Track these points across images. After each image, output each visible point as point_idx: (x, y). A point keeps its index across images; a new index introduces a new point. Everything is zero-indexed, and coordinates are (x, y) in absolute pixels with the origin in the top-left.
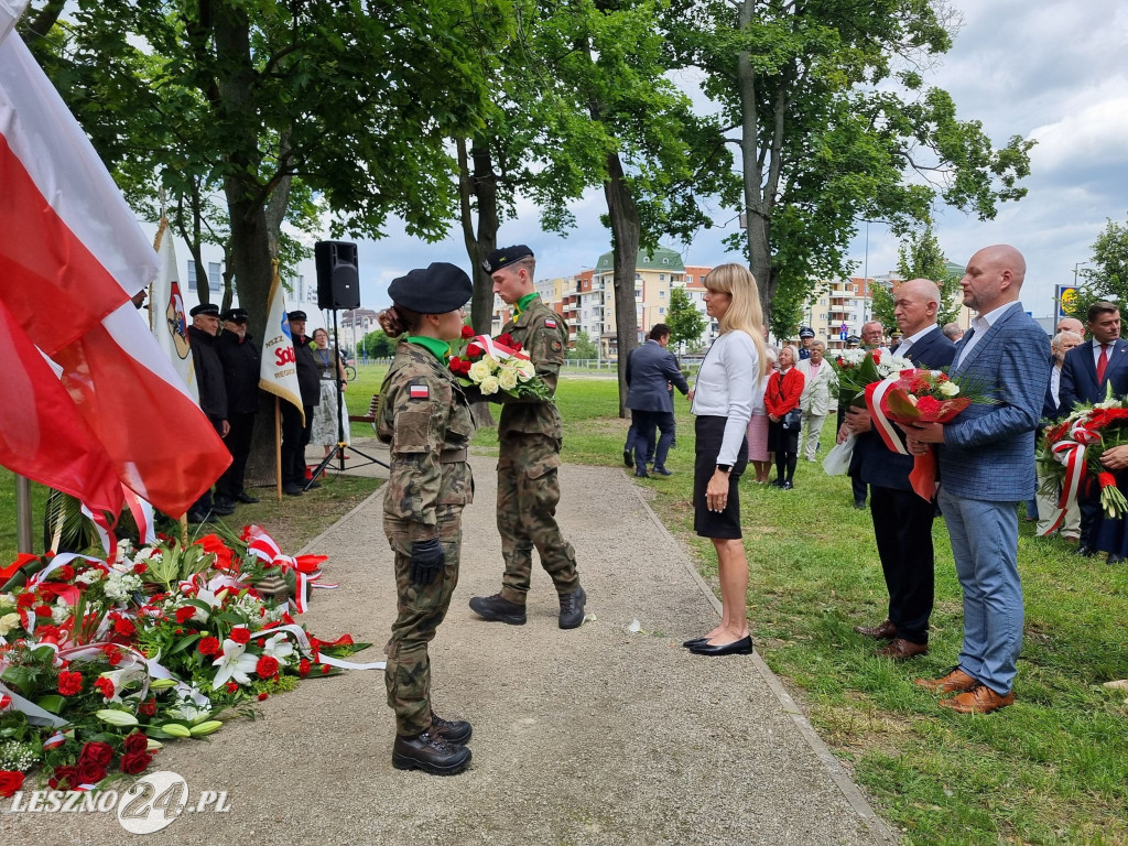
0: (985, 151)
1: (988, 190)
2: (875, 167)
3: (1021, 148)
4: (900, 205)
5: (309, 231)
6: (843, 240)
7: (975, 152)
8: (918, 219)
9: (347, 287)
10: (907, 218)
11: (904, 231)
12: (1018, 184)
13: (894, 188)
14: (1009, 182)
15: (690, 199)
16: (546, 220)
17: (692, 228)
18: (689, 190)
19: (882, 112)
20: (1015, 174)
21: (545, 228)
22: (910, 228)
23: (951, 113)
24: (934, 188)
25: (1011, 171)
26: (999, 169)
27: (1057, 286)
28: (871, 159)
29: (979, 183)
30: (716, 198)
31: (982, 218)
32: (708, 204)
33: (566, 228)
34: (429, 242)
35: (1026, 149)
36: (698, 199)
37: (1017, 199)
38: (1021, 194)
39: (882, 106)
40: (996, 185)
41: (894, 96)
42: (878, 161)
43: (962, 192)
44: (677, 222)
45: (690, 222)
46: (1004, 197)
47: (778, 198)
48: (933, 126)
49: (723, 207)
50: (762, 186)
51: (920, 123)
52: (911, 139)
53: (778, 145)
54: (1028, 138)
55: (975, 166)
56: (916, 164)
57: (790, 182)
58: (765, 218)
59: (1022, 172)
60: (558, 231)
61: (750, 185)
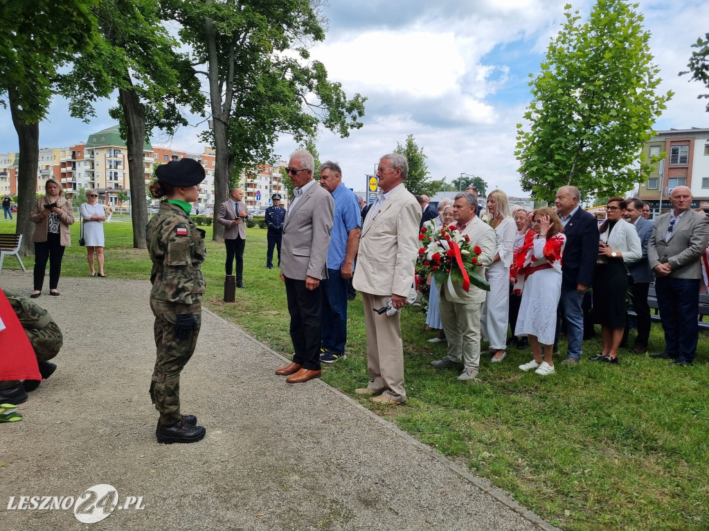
0: (342, 100)
1: (345, 121)
2: (288, 101)
3: (360, 101)
4: (301, 124)
6: (271, 142)
7: (338, 100)
8: (308, 134)
10: (303, 133)
11: (301, 139)
12: (359, 120)
13: (298, 114)
14: (354, 118)
15: (173, 106)
16: (74, 109)
17: (174, 125)
18: (172, 100)
19: (289, 69)
20: (357, 115)
21: (72, 116)
22: (304, 138)
23: (325, 76)
24: (319, 118)
25: (355, 112)
26: (350, 110)
27: (367, 176)
28: (286, 96)
29: (340, 117)
30: (188, 107)
31: (342, 137)
32: (184, 110)
33: (88, 117)
35: (363, 102)
36: (177, 106)
37: (358, 128)
38: (360, 126)
39: (290, 66)
40: (349, 120)
41: (296, 61)
42: (289, 98)
43: (332, 121)
44: (164, 120)
45: (173, 121)
46: (352, 126)
47: (231, 113)
48: (315, 82)
49: (193, 113)
50: (222, 104)
51: (309, 79)
52: (305, 87)
53: (231, 80)
54: (363, 96)
55: (338, 107)
56: (308, 102)
57: (239, 103)
58: (225, 123)
59: (361, 114)
60: (82, 118)
61: (215, 103)
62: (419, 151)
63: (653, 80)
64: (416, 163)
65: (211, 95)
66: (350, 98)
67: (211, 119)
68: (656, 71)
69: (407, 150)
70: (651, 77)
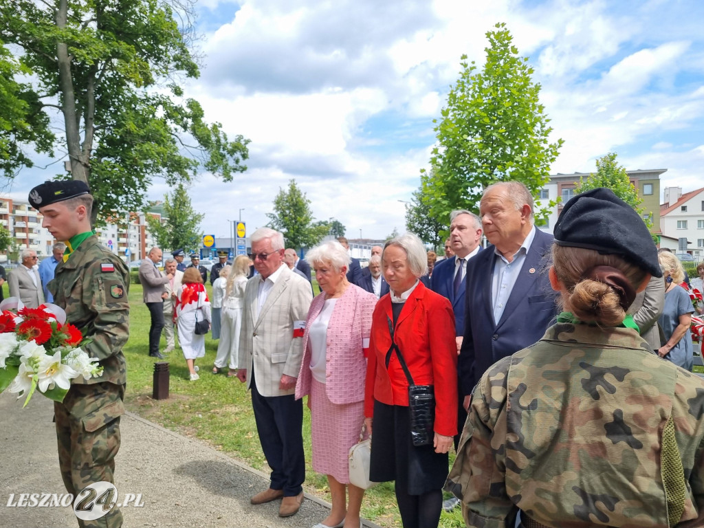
0: (223, 141)
1: (227, 164)
2: (163, 141)
3: (243, 143)
4: (177, 166)
6: (143, 187)
7: (218, 141)
8: (184, 177)
10: (178, 176)
11: (174, 183)
12: (242, 163)
13: (175, 156)
14: (237, 161)
15: (13, 145)
17: (14, 166)
18: (12, 137)
20: (241, 158)
23: (202, 116)
24: (198, 161)
25: (238, 155)
26: (232, 152)
27: (235, 222)
28: (161, 135)
29: (222, 159)
30: (33, 146)
31: (225, 181)
35: (246, 144)
36: (19, 144)
37: (242, 172)
38: (243, 169)
39: (160, 103)
40: (231, 163)
41: (168, 98)
43: (214, 164)
45: (13, 162)
46: (235, 170)
48: (190, 122)
50: (81, 142)
51: (182, 118)
52: (178, 127)
53: (91, 115)
54: (246, 138)
55: (218, 148)
56: (184, 143)
57: (101, 142)
58: (85, 165)
59: (244, 157)
61: (71, 140)
62: (302, 196)
63: (545, 129)
64: (301, 208)
65: (67, 132)
66: (232, 139)
67: (67, 159)
68: (548, 121)
69: (291, 195)
70: (543, 126)
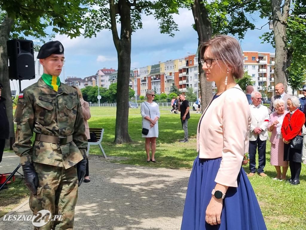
5: (38, 37)
9: (27, 66)
16: (162, 27)
17: (244, 30)
21: (162, 32)
32: (253, 17)
33: (173, 32)
34: (71, 38)
44: (236, 27)
45: (243, 27)
50: (281, 6)
58: (283, 23)
60: (169, 33)
61: (274, 5)
